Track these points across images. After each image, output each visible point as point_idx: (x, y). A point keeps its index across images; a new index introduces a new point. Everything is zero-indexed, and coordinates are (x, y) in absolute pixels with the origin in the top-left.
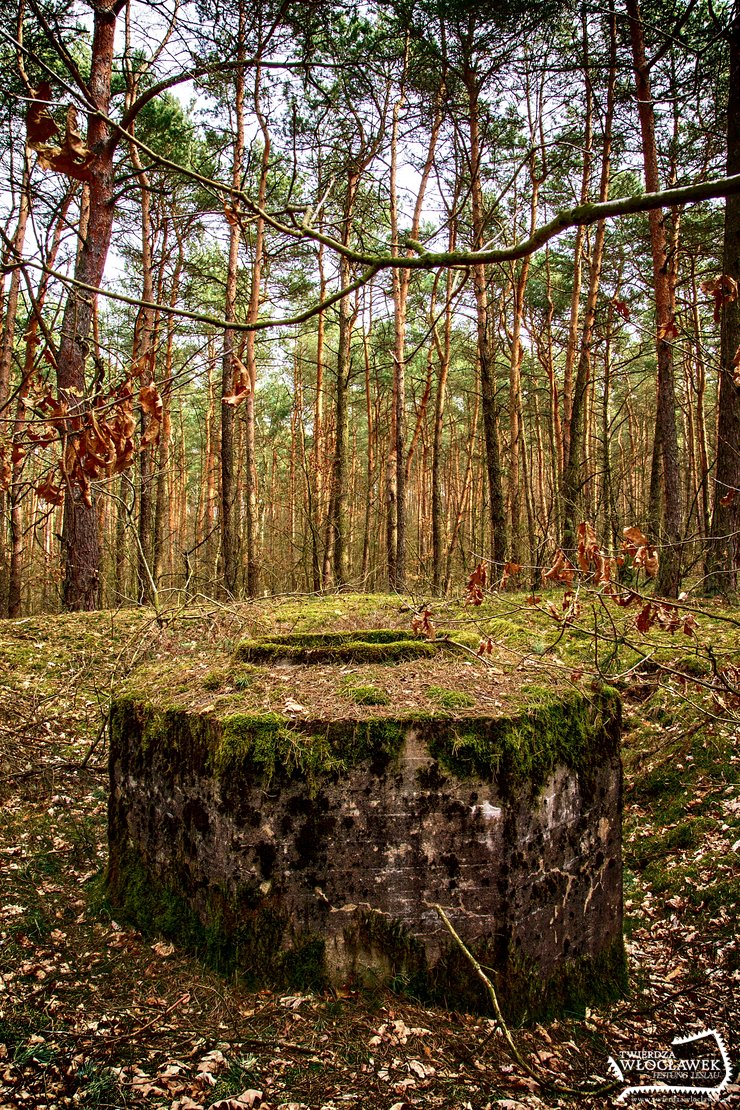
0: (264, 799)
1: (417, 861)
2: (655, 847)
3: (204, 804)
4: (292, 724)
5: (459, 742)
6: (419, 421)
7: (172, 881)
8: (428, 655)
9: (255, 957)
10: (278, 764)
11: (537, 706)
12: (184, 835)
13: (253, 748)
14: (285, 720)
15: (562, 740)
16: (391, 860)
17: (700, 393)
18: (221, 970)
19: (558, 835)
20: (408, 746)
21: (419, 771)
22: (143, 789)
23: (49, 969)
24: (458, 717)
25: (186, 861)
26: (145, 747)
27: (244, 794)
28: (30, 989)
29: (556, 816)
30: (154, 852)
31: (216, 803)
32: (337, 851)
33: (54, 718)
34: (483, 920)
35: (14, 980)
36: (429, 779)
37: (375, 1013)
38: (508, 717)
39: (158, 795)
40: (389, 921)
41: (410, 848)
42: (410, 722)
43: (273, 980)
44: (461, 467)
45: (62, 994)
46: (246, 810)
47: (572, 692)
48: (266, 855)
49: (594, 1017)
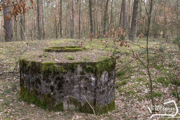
0: (52, 78)
1: (80, 88)
2: (119, 84)
3: (40, 79)
4: (56, 64)
5: (88, 66)
6: (76, 5)
7: (34, 93)
8: (81, 51)
9: (50, 106)
10: (54, 71)
11: (101, 60)
12: (36, 85)
13: (49, 68)
14: (55, 63)
15: (106, 66)
16: (75, 88)
17: (129, 2)
18: (44, 109)
19: (104, 83)
20: (78, 67)
21: (80, 72)
22: (27, 76)
23: (10, 111)
24: (87, 62)
25: (36, 89)
26: (27, 68)
27: (47, 77)
28: (7, 115)
29: (104, 79)
30: (30, 88)
31: (42, 79)
32: (65, 87)
33: (6, 63)
34: (92, 98)
35: (3, 113)
36: (82, 73)
37: (72, 114)
38: (96, 62)
39: (30, 78)
40: (75, 99)
41: (78, 86)
42: (79, 63)
43: (54, 110)
44: (84, 14)
45: (13, 115)
46: (48, 80)
47: (107, 58)
48: (52, 88)
49: (110, 113)
